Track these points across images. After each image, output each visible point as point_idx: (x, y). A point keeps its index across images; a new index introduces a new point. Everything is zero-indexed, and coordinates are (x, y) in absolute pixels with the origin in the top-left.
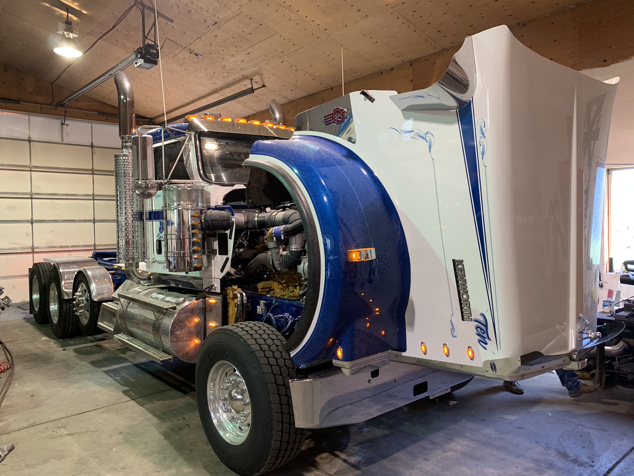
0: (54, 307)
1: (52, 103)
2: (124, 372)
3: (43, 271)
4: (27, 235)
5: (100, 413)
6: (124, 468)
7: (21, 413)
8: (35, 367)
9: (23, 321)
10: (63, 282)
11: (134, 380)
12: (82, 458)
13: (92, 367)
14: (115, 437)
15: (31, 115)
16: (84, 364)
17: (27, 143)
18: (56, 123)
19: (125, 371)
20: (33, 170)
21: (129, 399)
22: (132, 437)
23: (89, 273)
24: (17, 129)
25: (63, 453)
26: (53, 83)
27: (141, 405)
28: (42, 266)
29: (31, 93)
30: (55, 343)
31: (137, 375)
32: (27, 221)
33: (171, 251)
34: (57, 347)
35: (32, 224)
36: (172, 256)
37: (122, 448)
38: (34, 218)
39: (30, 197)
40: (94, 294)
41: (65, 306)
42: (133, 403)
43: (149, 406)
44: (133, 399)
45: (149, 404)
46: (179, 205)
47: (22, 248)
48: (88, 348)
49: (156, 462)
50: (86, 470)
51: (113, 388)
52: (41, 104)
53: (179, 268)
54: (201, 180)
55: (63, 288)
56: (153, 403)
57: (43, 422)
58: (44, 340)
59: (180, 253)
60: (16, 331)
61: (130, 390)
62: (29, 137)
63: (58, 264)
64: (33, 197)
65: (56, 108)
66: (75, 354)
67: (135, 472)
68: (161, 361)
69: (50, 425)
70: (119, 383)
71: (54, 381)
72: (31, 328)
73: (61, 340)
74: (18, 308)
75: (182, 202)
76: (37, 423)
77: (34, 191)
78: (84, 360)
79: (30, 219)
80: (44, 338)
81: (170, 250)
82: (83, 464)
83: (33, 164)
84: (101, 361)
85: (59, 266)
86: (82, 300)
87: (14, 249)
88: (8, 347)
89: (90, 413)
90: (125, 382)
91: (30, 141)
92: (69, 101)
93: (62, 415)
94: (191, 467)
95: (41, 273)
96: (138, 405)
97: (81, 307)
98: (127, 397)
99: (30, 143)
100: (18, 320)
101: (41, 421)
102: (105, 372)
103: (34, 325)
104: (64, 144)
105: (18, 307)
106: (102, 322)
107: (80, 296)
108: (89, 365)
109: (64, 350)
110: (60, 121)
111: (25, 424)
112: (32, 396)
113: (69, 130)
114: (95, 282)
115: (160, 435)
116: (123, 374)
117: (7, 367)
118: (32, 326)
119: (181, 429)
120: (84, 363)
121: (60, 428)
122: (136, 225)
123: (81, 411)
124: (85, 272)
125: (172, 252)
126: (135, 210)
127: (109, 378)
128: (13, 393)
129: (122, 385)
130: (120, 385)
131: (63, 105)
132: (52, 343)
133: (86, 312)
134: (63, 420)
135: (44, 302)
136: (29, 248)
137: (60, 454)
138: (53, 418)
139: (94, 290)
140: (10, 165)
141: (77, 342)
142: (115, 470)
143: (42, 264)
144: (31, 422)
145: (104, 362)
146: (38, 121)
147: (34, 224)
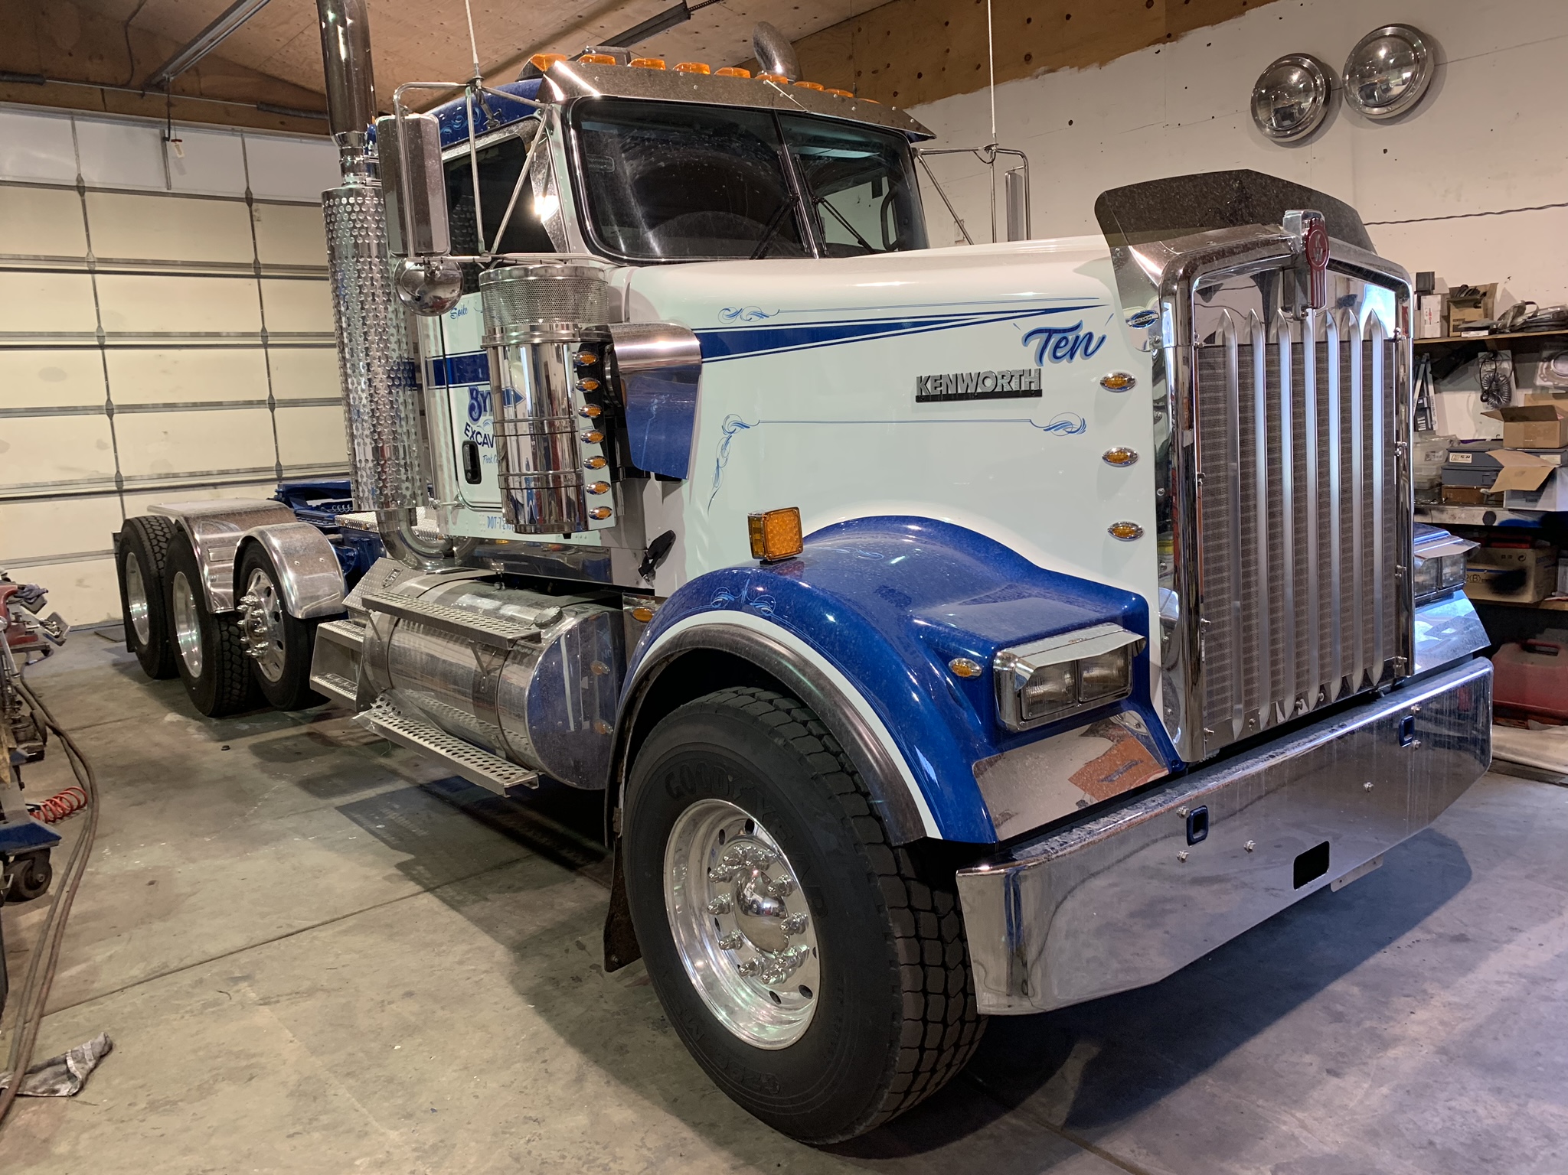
0: (188, 636)
1: (129, 81)
2: (393, 809)
3: (150, 540)
4: (101, 445)
5: (345, 932)
6: (433, 1110)
7: (125, 935)
8: (154, 800)
9: (112, 671)
10: (206, 569)
11: (423, 833)
12: (308, 1078)
13: (302, 797)
14: (393, 1006)
15: (78, 114)
16: (282, 789)
17: (75, 194)
18: (146, 137)
19: (397, 806)
20: (97, 269)
21: (418, 888)
22: (443, 1008)
23: (276, 542)
24: (43, 156)
25: (253, 1061)
26: (126, 25)
27: (454, 905)
28: (148, 526)
29: (70, 54)
30: (199, 729)
31: (429, 817)
32: (97, 410)
33: (517, 471)
34: (205, 741)
35: (111, 416)
36: (524, 486)
37: (420, 1045)
38: (115, 401)
39: (97, 343)
40: (293, 599)
41: (218, 631)
42: (428, 901)
43: (476, 909)
44: (429, 890)
45: (474, 902)
46: (533, 329)
47: (90, 481)
48: (289, 743)
49: (526, 1087)
50: (325, 1119)
51: (370, 858)
52: (102, 84)
53: (545, 521)
54: (589, 253)
55: (209, 584)
56: (486, 899)
57: (188, 962)
58: (171, 723)
59: (547, 476)
60: (95, 698)
61: (416, 862)
62: (79, 179)
63: (187, 519)
64: (106, 343)
65: (143, 95)
66: (256, 760)
67: (469, 1123)
68: (507, 790)
69: (205, 972)
70: (383, 840)
71: (208, 840)
72: (133, 690)
73: (214, 721)
74: (96, 637)
75: (541, 321)
76: (173, 966)
77: (107, 328)
78: (281, 777)
79: (103, 402)
80: (172, 717)
81: (514, 469)
82: (315, 1099)
83: (98, 253)
84: (328, 778)
85: (192, 524)
86: (262, 616)
87: (71, 483)
88: (77, 745)
89: (315, 933)
90: (401, 839)
91: (81, 189)
92: (175, 72)
93: (239, 941)
94: (630, 1107)
95: (147, 544)
96: (446, 907)
97: (260, 635)
98: (412, 883)
99: (82, 194)
100: (100, 668)
101: (182, 960)
102: (343, 809)
103: (141, 682)
104: (174, 195)
105: (97, 634)
106: (322, 677)
107: (257, 606)
108: (297, 790)
109: (227, 748)
110: (157, 131)
111: (137, 972)
112: (152, 883)
113: (183, 155)
114: (293, 567)
115: (519, 999)
116: (392, 815)
117: (79, 802)
118: (136, 685)
119: (577, 979)
120: (281, 784)
121: (236, 980)
122: (401, 400)
123: (290, 926)
124: (263, 539)
125: (520, 475)
126: (395, 355)
127: (355, 827)
128: (99, 876)
129: (393, 847)
130: (387, 848)
131: (160, 87)
132: (191, 730)
133: (276, 648)
134: (244, 958)
135: (163, 622)
136: (109, 480)
137: (244, 1063)
138: (214, 949)
139: (292, 588)
140: (36, 258)
141: (258, 725)
142: (409, 1116)
143: (145, 522)
144: (156, 963)
145: (335, 781)
146: (96, 131)
147: (115, 417)
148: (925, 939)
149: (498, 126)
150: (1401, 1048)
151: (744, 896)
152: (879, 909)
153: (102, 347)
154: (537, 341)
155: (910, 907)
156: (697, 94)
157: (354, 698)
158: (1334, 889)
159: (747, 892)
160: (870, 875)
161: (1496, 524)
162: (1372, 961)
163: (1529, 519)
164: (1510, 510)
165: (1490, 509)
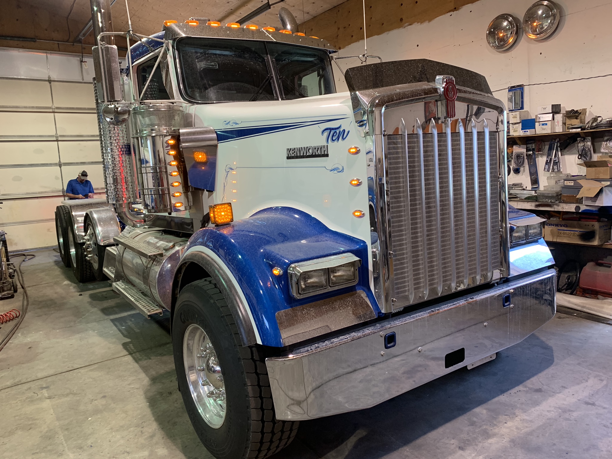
0: (73, 251)
1: (68, 40)
2: (131, 321)
3: (64, 214)
4: (57, 178)
5: (91, 370)
6: (91, 446)
7: (11, 368)
8: (45, 315)
9: (53, 264)
10: (76, 226)
11: (139, 331)
12: (51, 430)
13: (100, 314)
14: (96, 402)
15: (49, 53)
16: (95, 312)
17: (47, 83)
18: (74, 60)
19: (133, 320)
20: (56, 111)
21: (127, 353)
22: (114, 403)
23: (95, 216)
24: (35, 68)
25: (34, 422)
26: (67, 18)
27: (136, 360)
28: (63, 209)
29: (46, 30)
30: (74, 287)
31: (143, 324)
32: (55, 164)
33: (147, 188)
34: (75, 292)
35: (60, 167)
36: (150, 193)
37: (99, 418)
38: (62, 161)
39: (55, 139)
40: (100, 238)
41: (80, 250)
42: (129, 358)
43: (145, 363)
44: (130, 354)
45: (146, 359)
46: (152, 130)
47: (53, 192)
48: (104, 293)
49: (131, 438)
50: (49, 448)
51: (114, 340)
52: (58, 41)
54: (182, 100)
55: (76, 232)
56: (150, 359)
57: (29, 380)
58: (66, 285)
59: (158, 190)
60: (42, 275)
61: (130, 342)
62: (49, 77)
63: (70, 206)
64: (59, 139)
65: (73, 45)
66: (89, 300)
67: (102, 452)
69: (32, 385)
70: (122, 333)
71: (58, 331)
72: (57, 271)
73: (81, 284)
74: (53, 251)
75: (156, 127)
76: (24, 381)
77: (59, 133)
78: (95, 307)
79: (57, 162)
80: (66, 282)
81: (146, 186)
82: (50, 439)
83: (56, 105)
84: (112, 307)
85: (72, 208)
86: (90, 244)
87: (45, 192)
88: (28, 292)
89: (80, 370)
90: (129, 333)
91: (50, 81)
92: (84, 35)
93: (51, 372)
94: (167, 449)
95: (62, 216)
96: (134, 361)
97: (90, 252)
98: (125, 351)
99: (50, 83)
100: (49, 263)
101: (27, 379)
102: (112, 321)
103: (61, 269)
104: (85, 83)
105: (54, 250)
106: (108, 268)
107: (88, 240)
108: (99, 312)
109: (81, 295)
110: (79, 59)
111: (9, 383)
112: (30, 348)
113: (87, 67)
114: (100, 225)
115: (145, 401)
116: (130, 323)
117: (16, 315)
118: (59, 269)
119: (170, 393)
120: (95, 310)
121: (42, 388)
123: (73, 367)
124: (91, 214)
127: (114, 328)
128: (12, 345)
129: (125, 336)
130: (122, 336)
131: (80, 41)
132: (71, 288)
133: (95, 256)
134: (49, 379)
135: (66, 246)
136: (60, 191)
137: (30, 422)
138: (40, 375)
139: (99, 234)
140: (33, 107)
141: (96, 286)
142: (81, 448)
143: (63, 207)
144: (17, 380)
145: (115, 309)
146: (56, 58)
147: (62, 167)
148: (263, 386)
149: (153, 50)
150: (495, 439)
151: (209, 363)
152: (242, 373)
153: (57, 141)
154: (154, 135)
155: (256, 373)
156: (228, 36)
157: (113, 276)
158: (469, 368)
159: (210, 362)
160: (239, 359)
161: (580, 211)
162: (496, 399)
163: (594, 209)
164: (586, 205)
165: (578, 205)
